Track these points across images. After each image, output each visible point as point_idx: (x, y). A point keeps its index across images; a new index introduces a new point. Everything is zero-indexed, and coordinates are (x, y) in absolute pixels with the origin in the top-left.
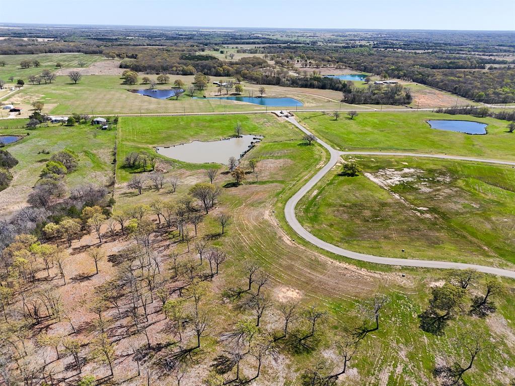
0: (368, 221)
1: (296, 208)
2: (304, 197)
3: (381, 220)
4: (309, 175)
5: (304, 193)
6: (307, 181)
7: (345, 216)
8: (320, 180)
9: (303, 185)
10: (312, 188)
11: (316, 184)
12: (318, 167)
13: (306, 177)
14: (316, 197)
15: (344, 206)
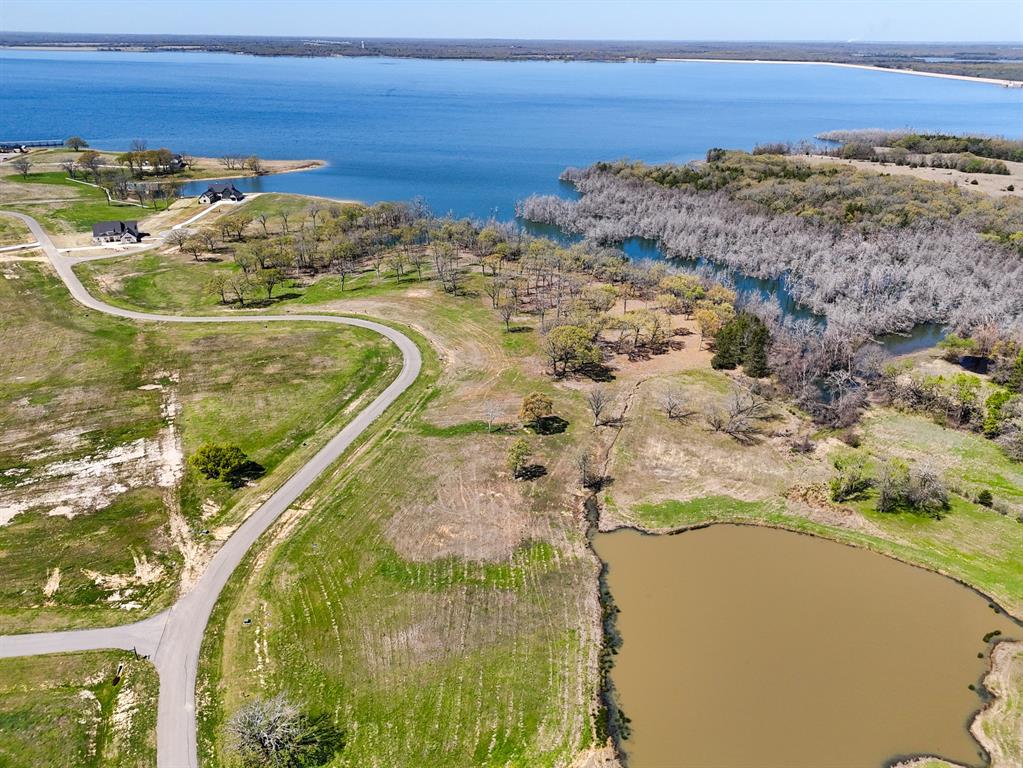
0: (282, 357)
1: (401, 368)
2: (380, 392)
3: (257, 360)
4: (352, 460)
5: (378, 399)
6: (363, 438)
7: (316, 360)
8: (327, 441)
9: (376, 421)
10: (356, 416)
11: (344, 426)
12: (308, 506)
13: (361, 450)
14: (355, 396)
15: (306, 377)
